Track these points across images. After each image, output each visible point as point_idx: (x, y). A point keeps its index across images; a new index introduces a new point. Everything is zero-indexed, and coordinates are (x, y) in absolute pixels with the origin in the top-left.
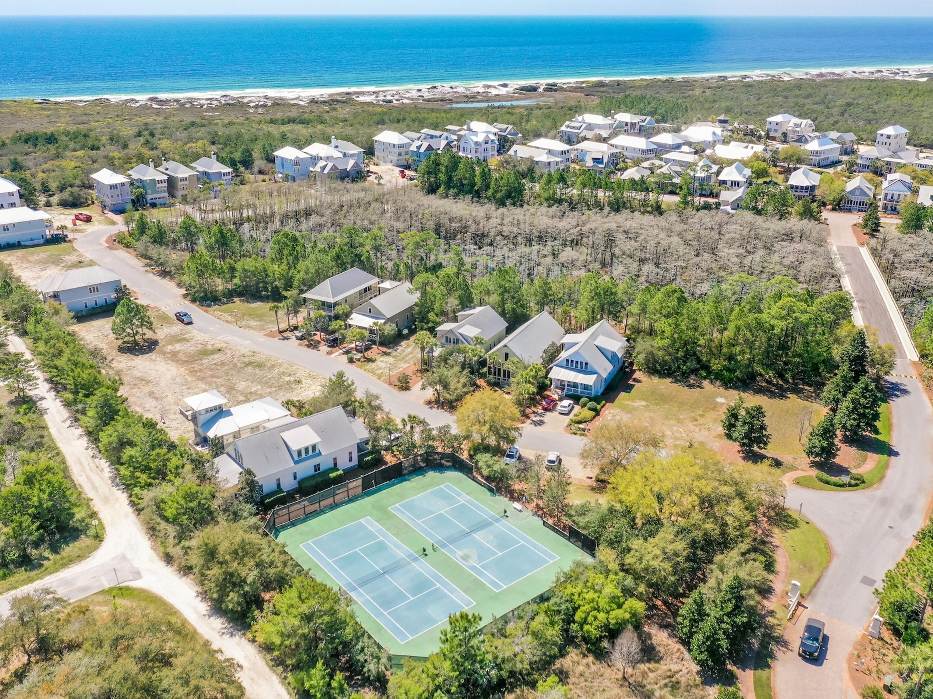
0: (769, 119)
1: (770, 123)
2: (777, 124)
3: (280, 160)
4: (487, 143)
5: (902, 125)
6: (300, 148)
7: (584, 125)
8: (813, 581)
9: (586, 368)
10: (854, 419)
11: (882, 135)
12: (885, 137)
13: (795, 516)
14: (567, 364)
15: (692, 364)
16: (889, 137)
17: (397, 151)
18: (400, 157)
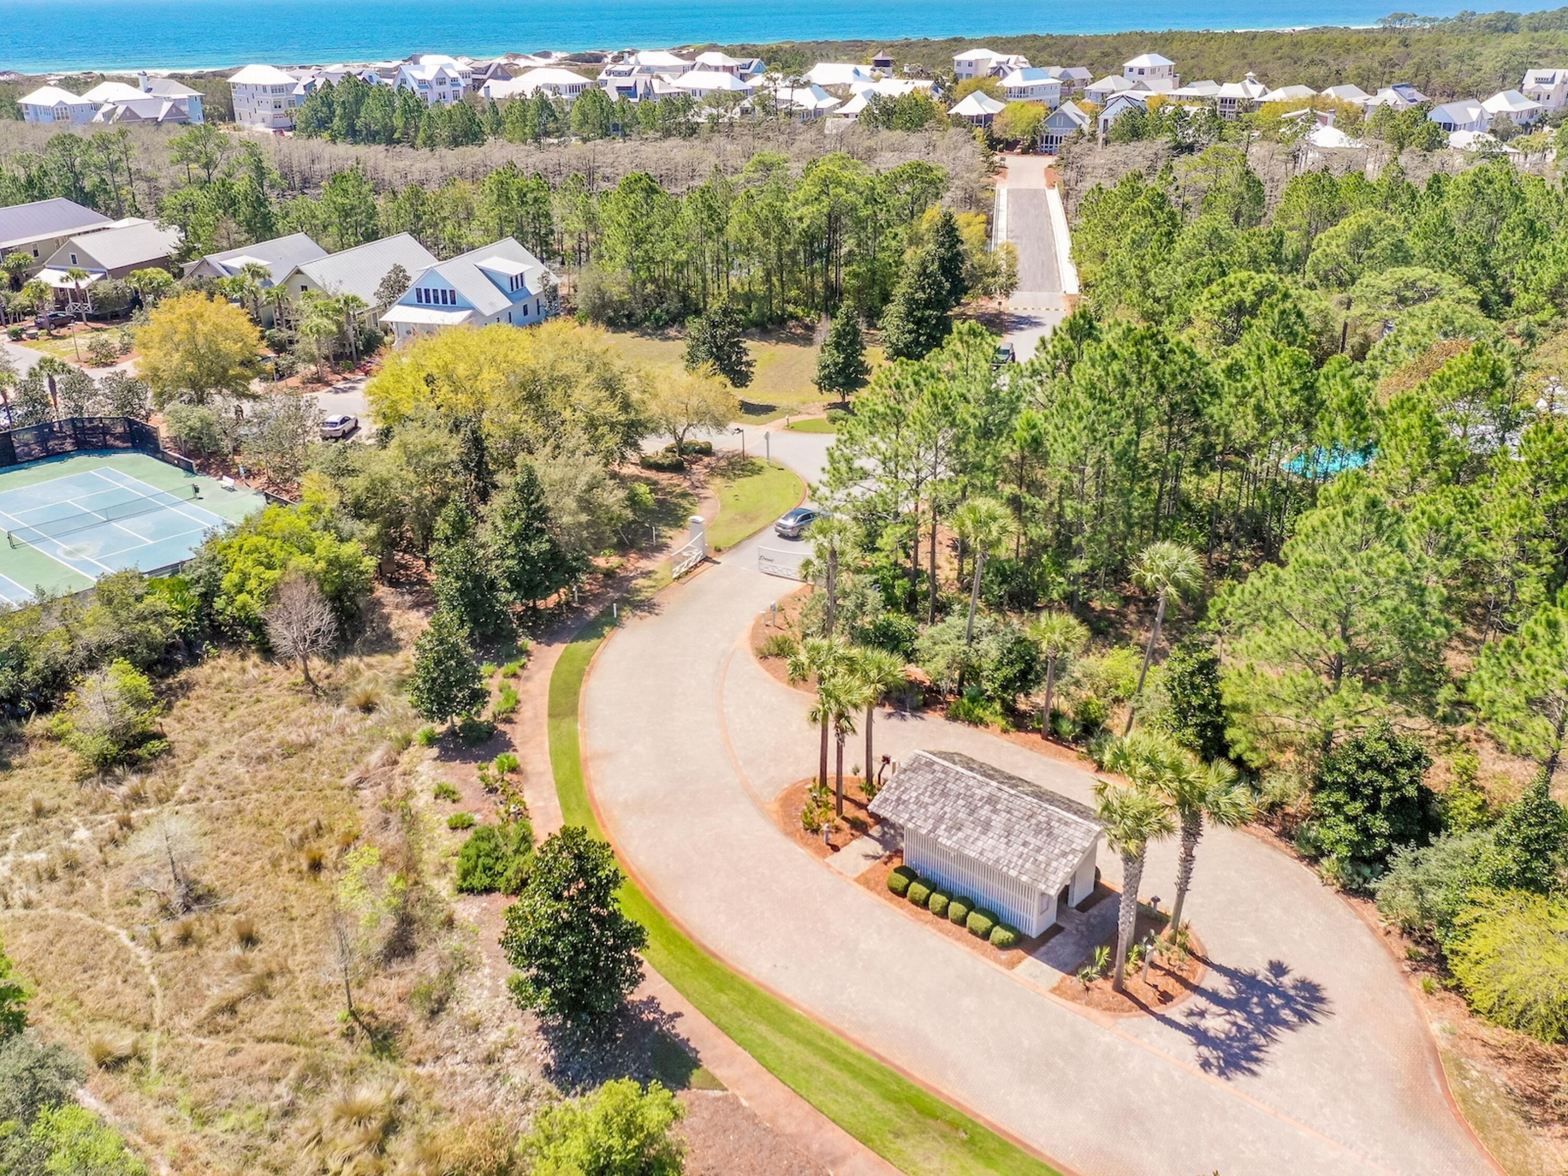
0: (958, 58)
1: (959, 63)
2: (970, 64)
3: (30, 110)
4: (441, 82)
5: (1164, 55)
6: (79, 94)
7: (637, 68)
8: (751, 531)
9: (453, 302)
10: (910, 332)
11: (1131, 70)
12: (1136, 71)
13: (759, 462)
14: (420, 300)
15: (674, 305)
16: (1141, 72)
17: (270, 98)
18: (278, 111)
